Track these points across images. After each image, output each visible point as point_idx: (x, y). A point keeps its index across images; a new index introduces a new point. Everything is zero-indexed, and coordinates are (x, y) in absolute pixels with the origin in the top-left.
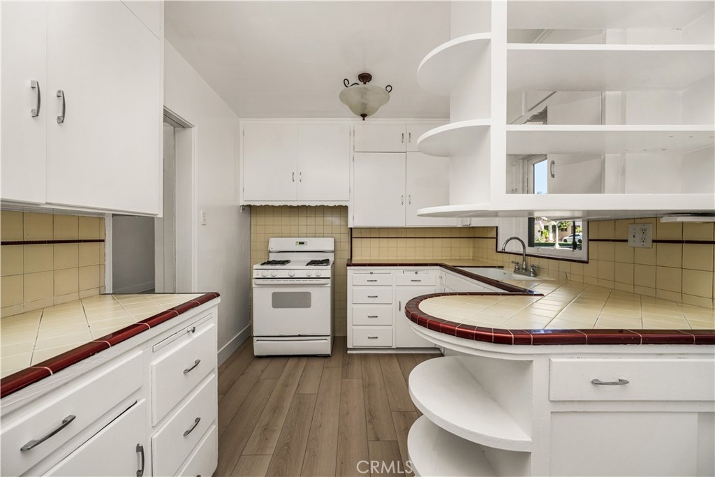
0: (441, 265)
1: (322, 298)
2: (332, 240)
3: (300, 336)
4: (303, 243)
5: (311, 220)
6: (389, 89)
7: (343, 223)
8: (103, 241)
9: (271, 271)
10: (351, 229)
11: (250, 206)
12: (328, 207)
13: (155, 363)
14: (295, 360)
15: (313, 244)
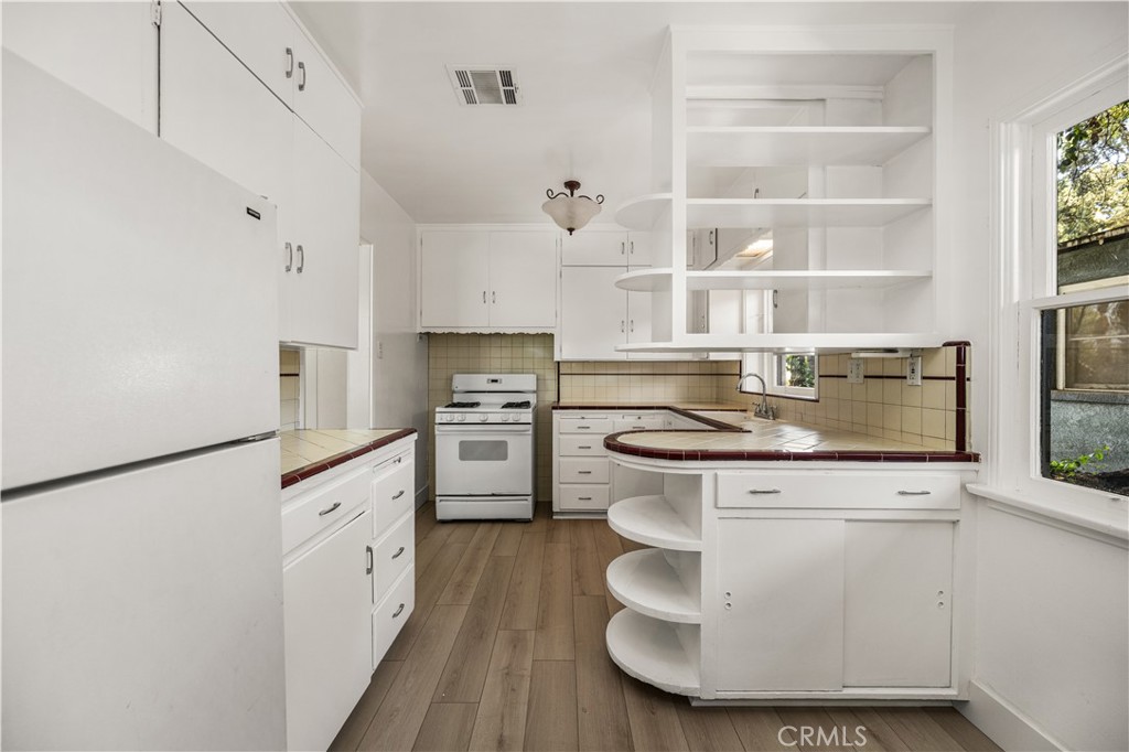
0: (669, 408)
1: (521, 448)
2: (533, 377)
3: (493, 495)
4: (496, 381)
5: (506, 352)
6: (600, 199)
7: (547, 355)
8: (297, 375)
9: (457, 415)
10: (559, 363)
11: (428, 334)
12: (528, 335)
13: (375, 482)
14: (488, 525)
15: (510, 381)
